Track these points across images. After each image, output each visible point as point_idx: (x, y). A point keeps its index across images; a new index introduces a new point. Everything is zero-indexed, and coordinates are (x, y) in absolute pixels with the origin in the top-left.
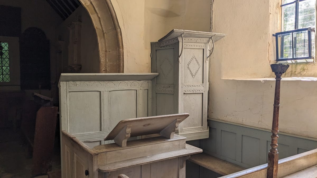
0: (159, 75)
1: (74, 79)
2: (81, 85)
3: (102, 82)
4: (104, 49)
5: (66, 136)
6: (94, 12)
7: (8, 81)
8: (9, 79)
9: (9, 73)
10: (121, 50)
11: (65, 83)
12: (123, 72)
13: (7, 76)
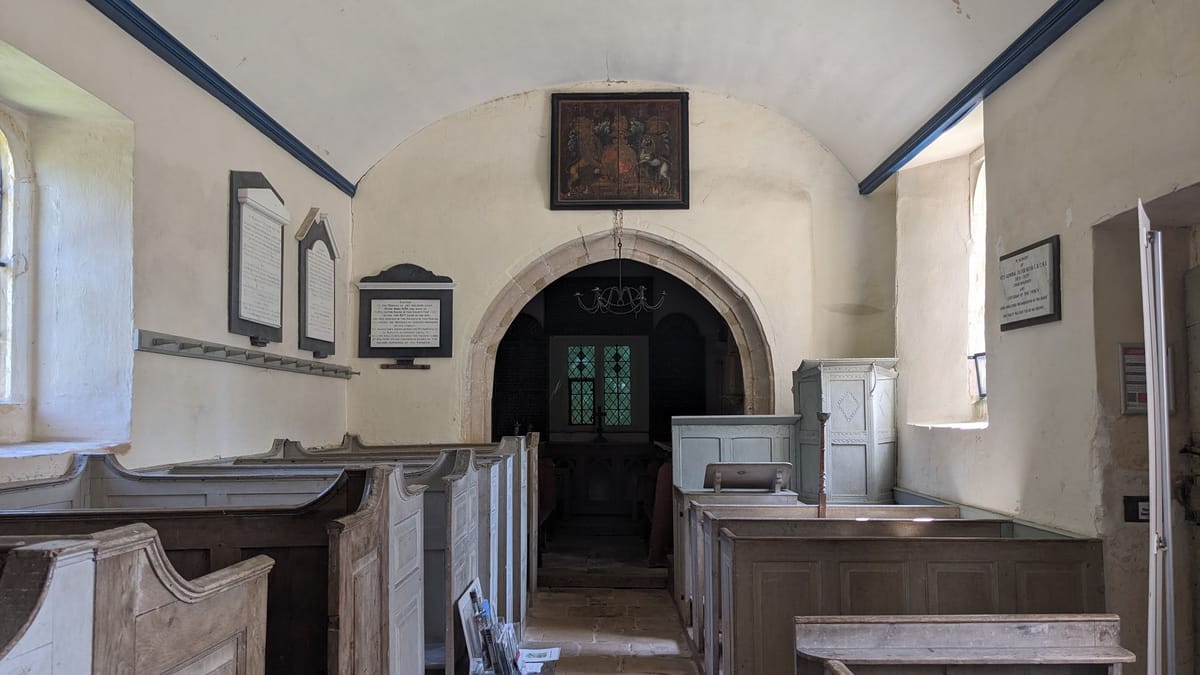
0: (801, 418)
1: (687, 423)
2: (696, 430)
3: (721, 427)
4: (750, 376)
5: (675, 487)
6: (735, 322)
7: (628, 424)
8: (630, 419)
9: (629, 408)
10: (771, 377)
11: (677, 427)
12: (774, 413)
13: (627, 413)
